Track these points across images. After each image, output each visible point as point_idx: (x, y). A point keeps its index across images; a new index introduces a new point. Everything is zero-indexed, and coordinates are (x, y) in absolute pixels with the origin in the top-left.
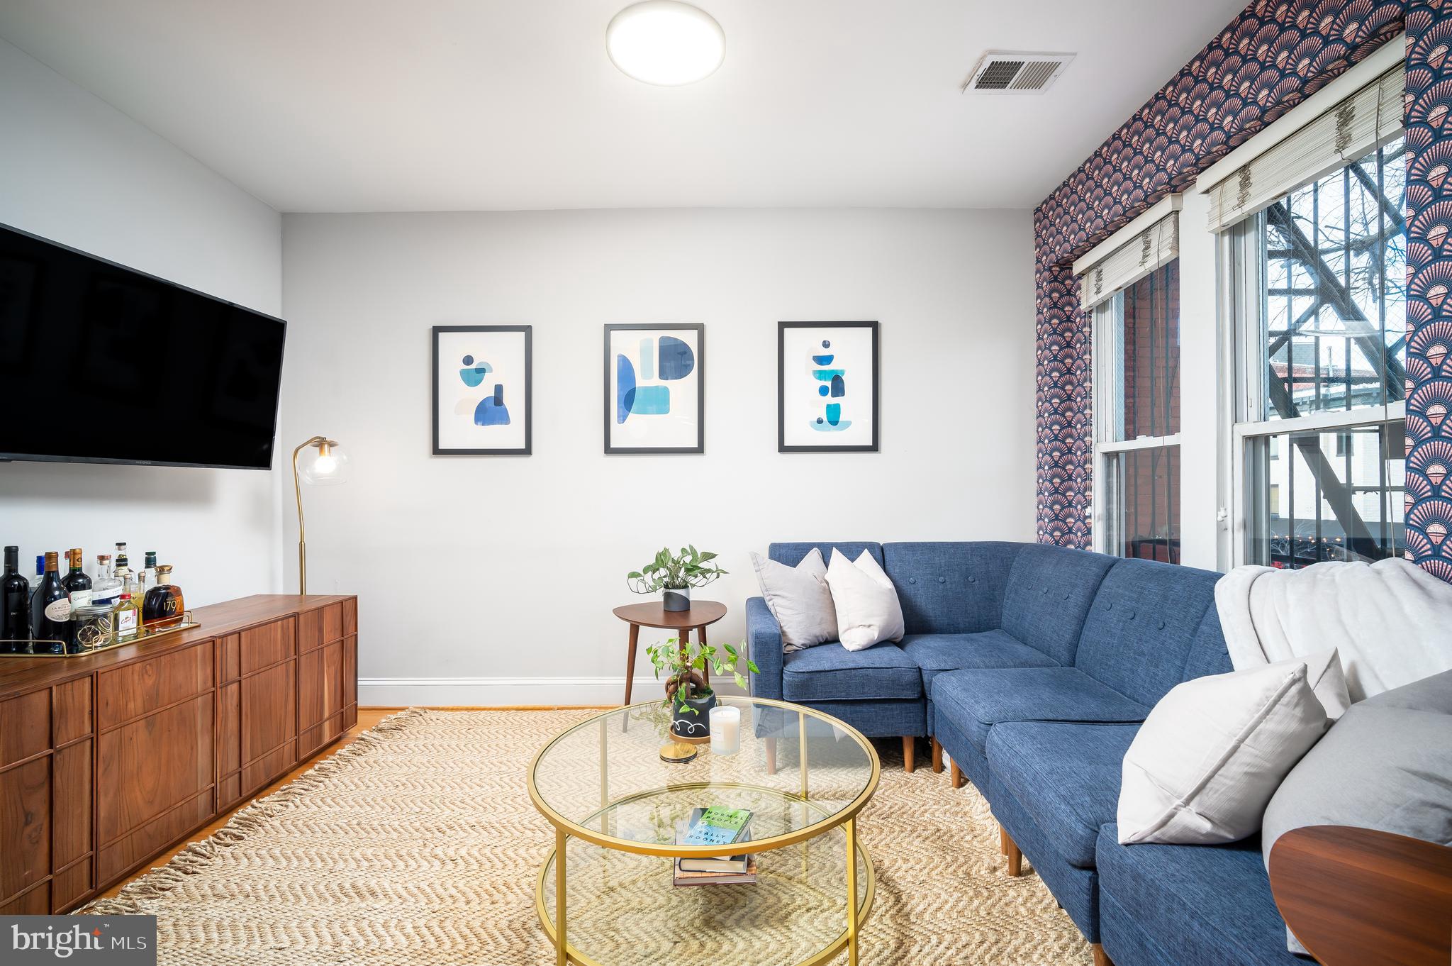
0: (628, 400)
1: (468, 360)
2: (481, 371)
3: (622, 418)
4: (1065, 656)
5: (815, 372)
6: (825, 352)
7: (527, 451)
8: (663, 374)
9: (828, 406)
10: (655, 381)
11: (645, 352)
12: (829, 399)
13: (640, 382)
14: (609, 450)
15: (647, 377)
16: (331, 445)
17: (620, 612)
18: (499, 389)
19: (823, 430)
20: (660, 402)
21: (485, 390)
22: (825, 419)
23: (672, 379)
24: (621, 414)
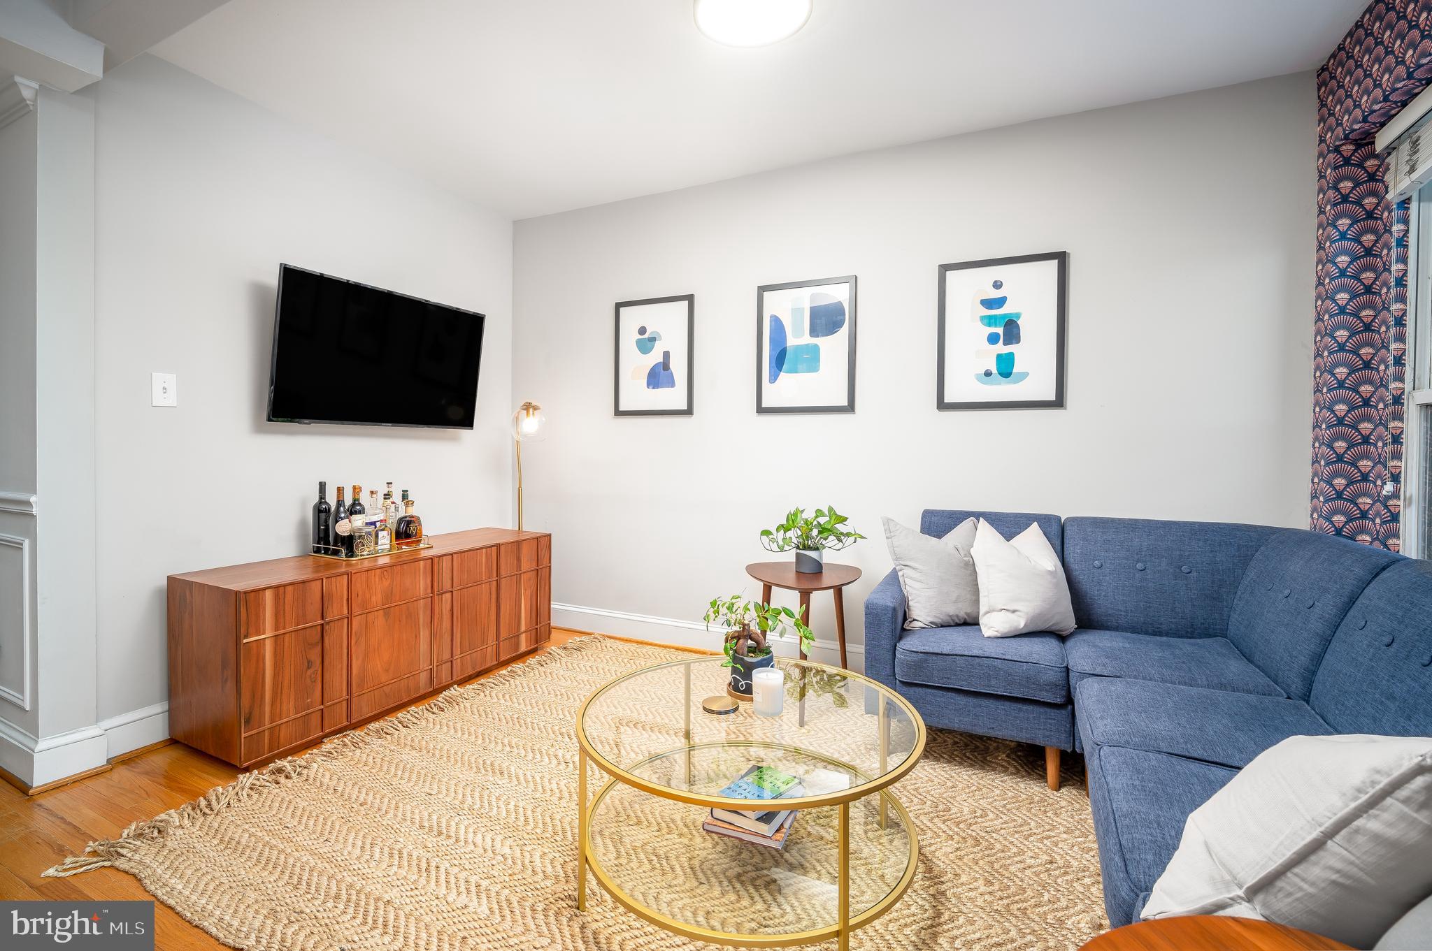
0: (780, 360)
1: (642, 331)
2: (652, 339)
3: (774, 378)
4: (1296, 686)
5: (982, 318)
6: (995, 294)
7: (689, 412)
8: (814, 332)
9: (999, 356)
10: (807, 339)
11: (796, 312)
12: (1001, 348)
13: (792, 341)
14: (761, 410)
15: (797, 338)
16: (535, 408)
17: (753, 570)
18: (666, 355)
19: (992, 384)
20: (811, 360)
21: (655, 357)
22: (995, 371)
23: (823, 336)
24: (773, 373)
